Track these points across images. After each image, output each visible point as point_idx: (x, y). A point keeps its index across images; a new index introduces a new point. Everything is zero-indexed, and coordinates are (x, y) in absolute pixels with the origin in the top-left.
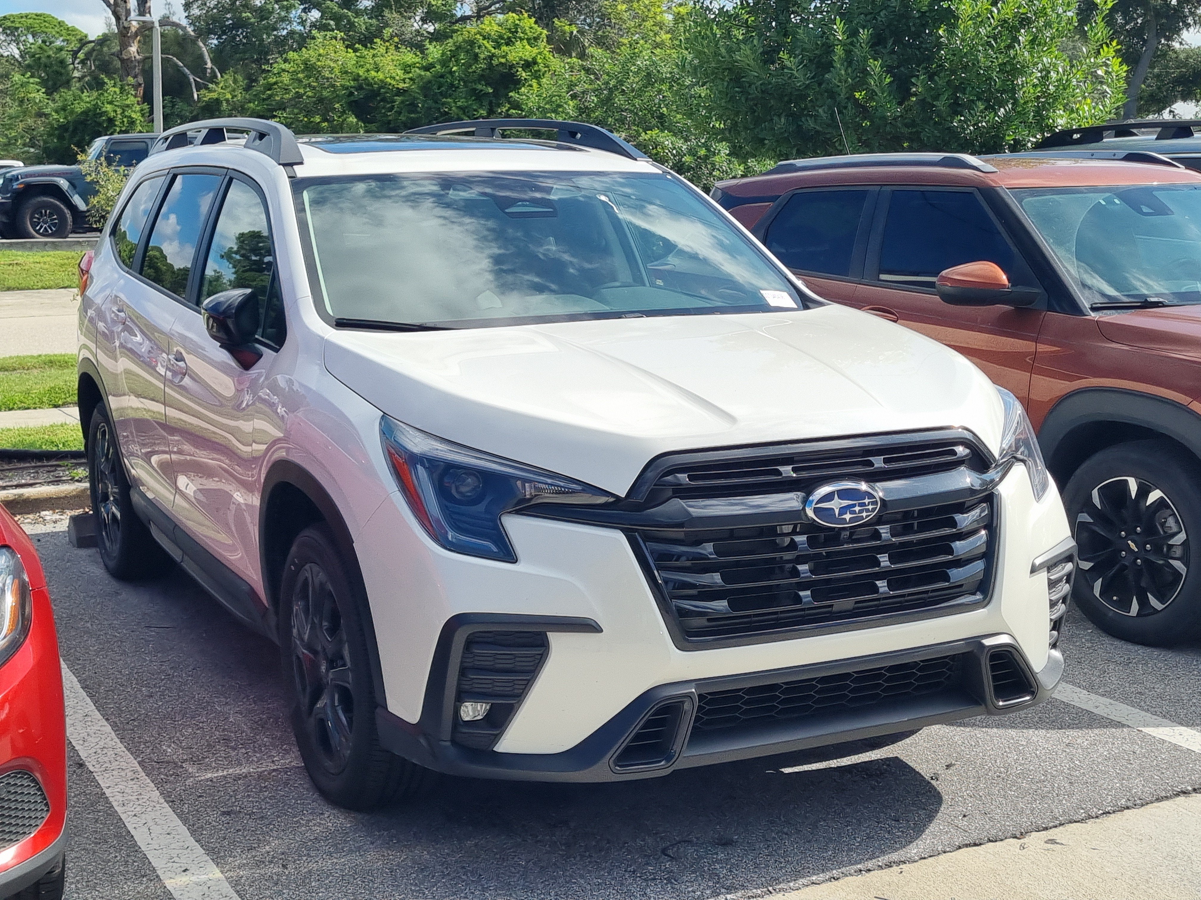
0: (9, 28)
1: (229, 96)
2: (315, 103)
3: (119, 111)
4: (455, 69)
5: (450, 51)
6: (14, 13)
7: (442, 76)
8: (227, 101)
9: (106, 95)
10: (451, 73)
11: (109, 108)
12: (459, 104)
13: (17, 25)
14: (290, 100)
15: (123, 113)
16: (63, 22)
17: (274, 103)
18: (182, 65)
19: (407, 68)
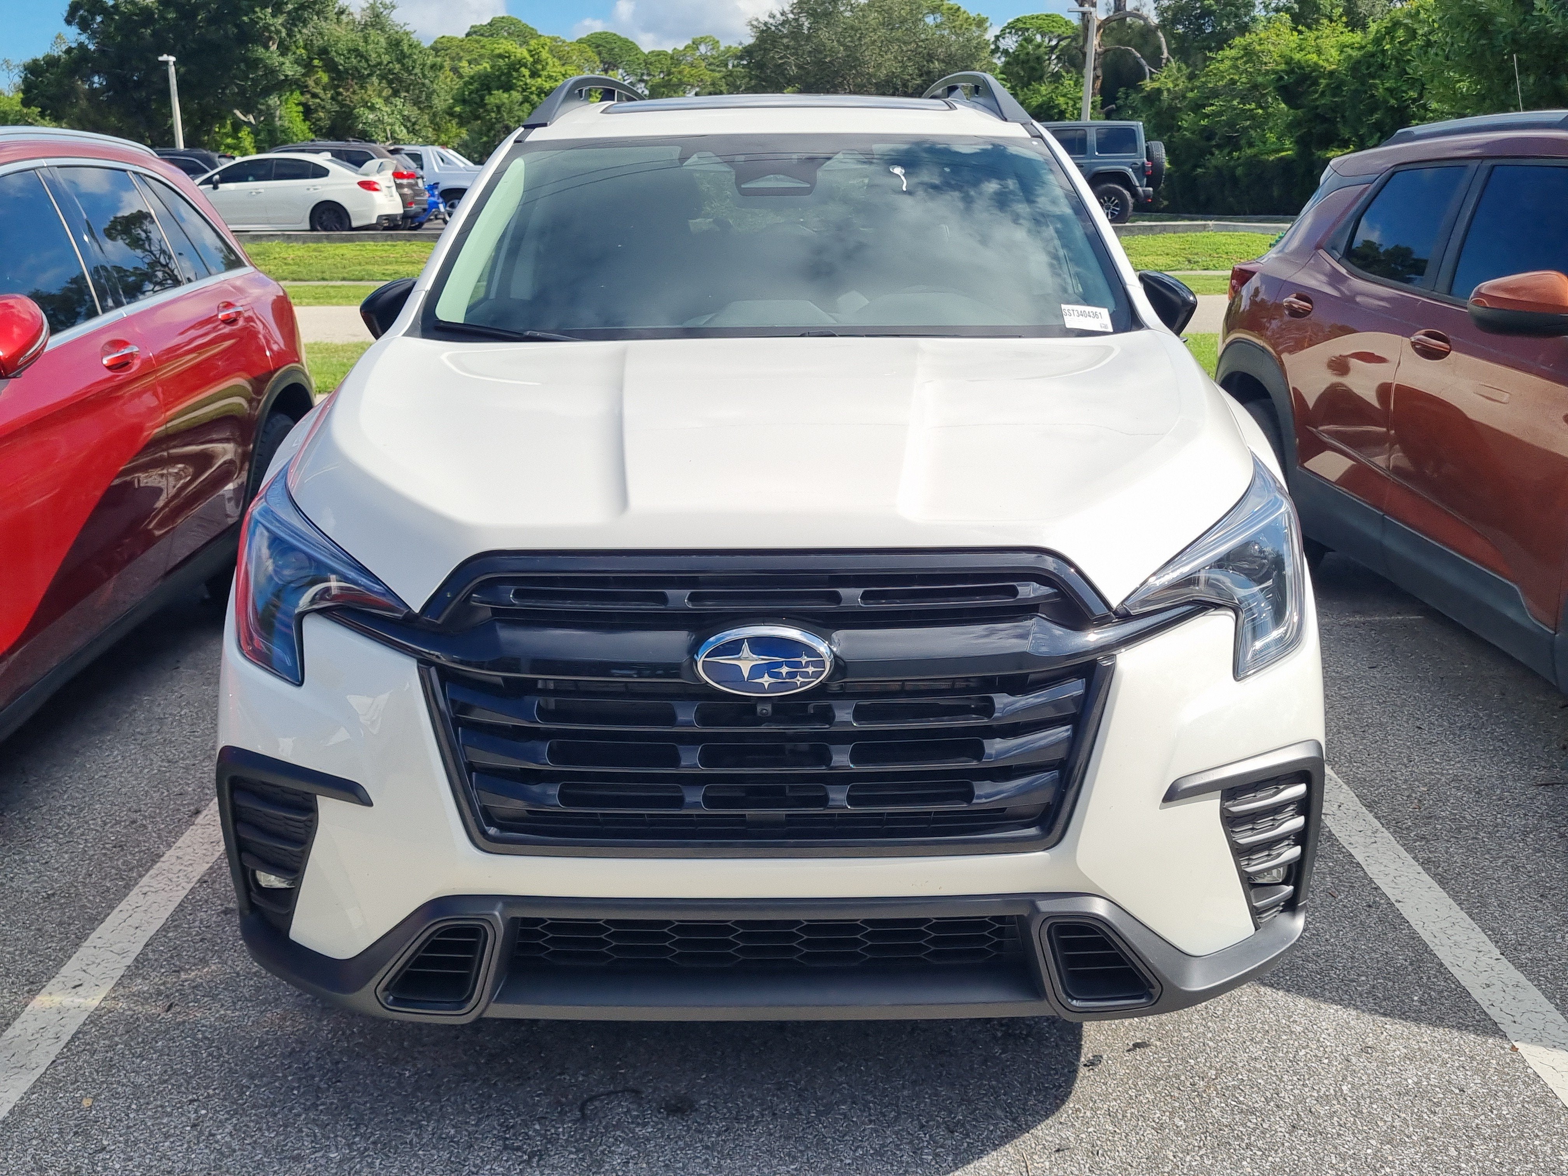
0: (1020, 29)
1: (1170, 85)
2: (1249, 90)
3: (1071, 103)
4: (1387, 47)
5: (1386, 27)
6: (1027, 15)
7: (1373, 55)
8: (1168, 90)
9: (1061, 88)
10: (1384, 52)
11: (1061, 100)
12: (1387, 85)
13: (1028, 26)
14: (1225, 86)
15: (1075, 105)
16: (1070, 21)
17: (1207, 91)
18: (1139, 55)
19: (1342, 48)
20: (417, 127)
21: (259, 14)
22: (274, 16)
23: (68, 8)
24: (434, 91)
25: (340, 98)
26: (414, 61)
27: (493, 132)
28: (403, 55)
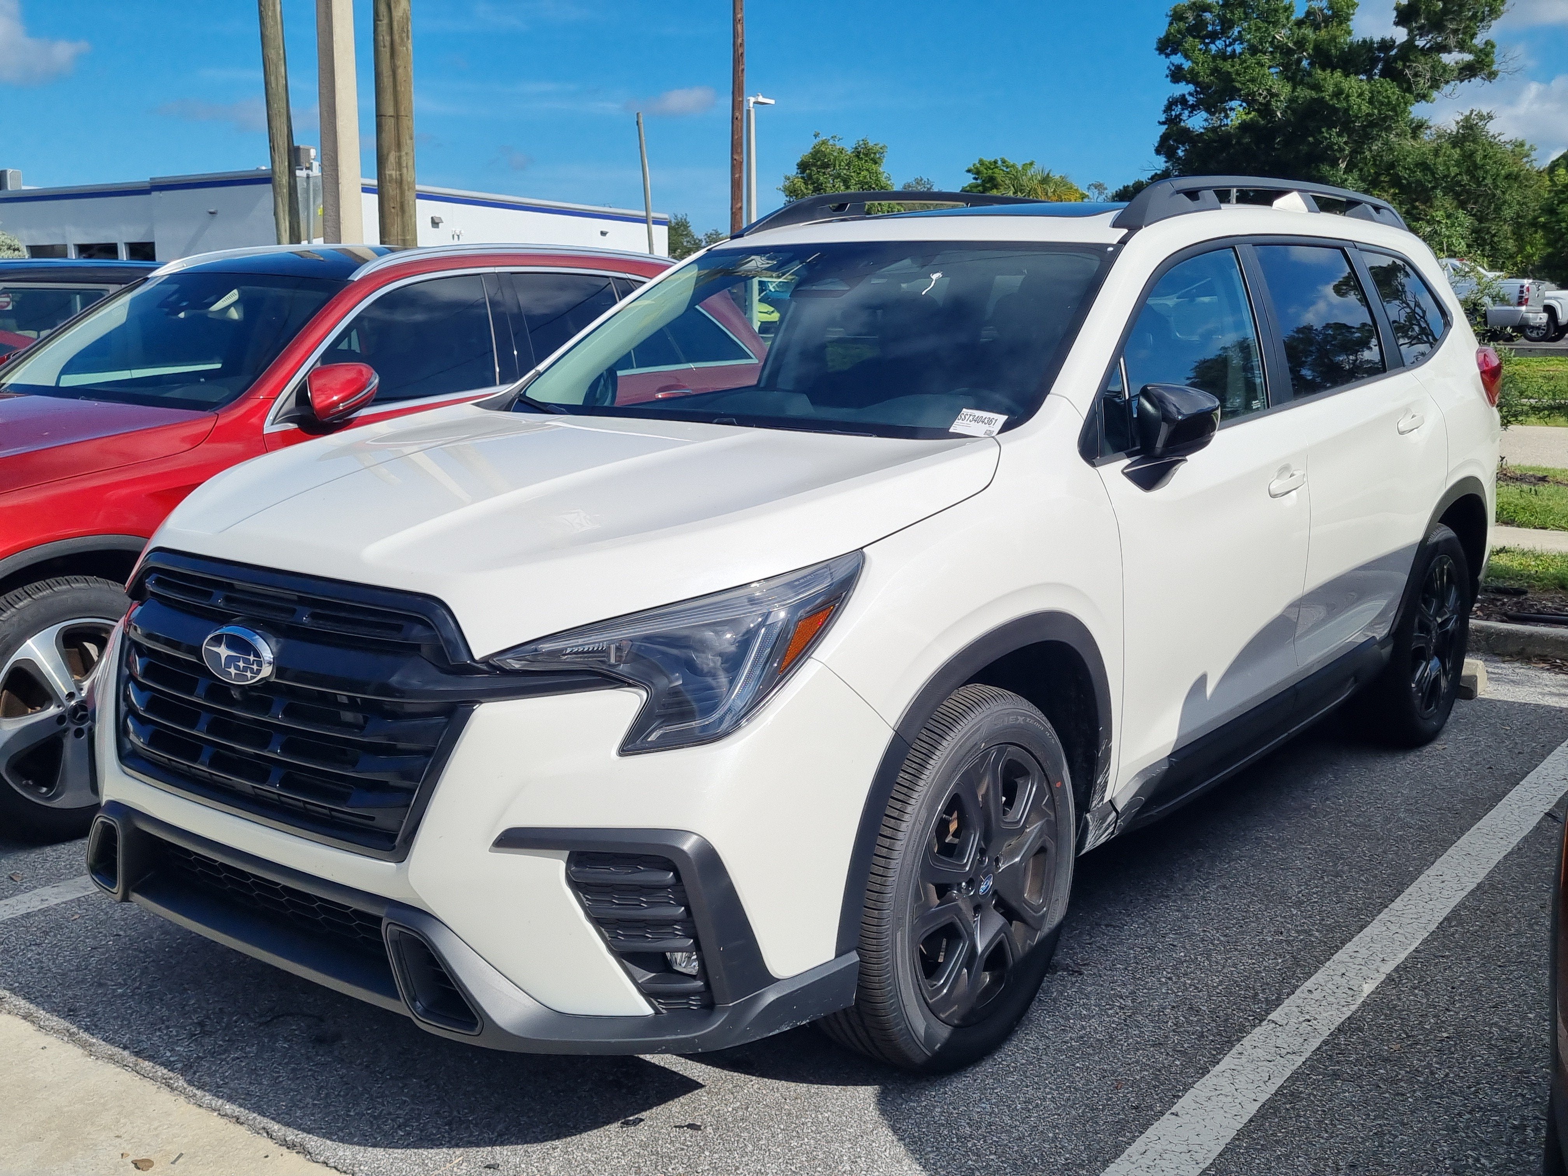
20: (1496, 239)
21: (1325, 134)
22: (1339, 135)
23: (1158, 139)
24: (1505, 202)
25: (1415, 212)
26: (1486, 172)
27: (1561, 243)
28: (1476, 167)
